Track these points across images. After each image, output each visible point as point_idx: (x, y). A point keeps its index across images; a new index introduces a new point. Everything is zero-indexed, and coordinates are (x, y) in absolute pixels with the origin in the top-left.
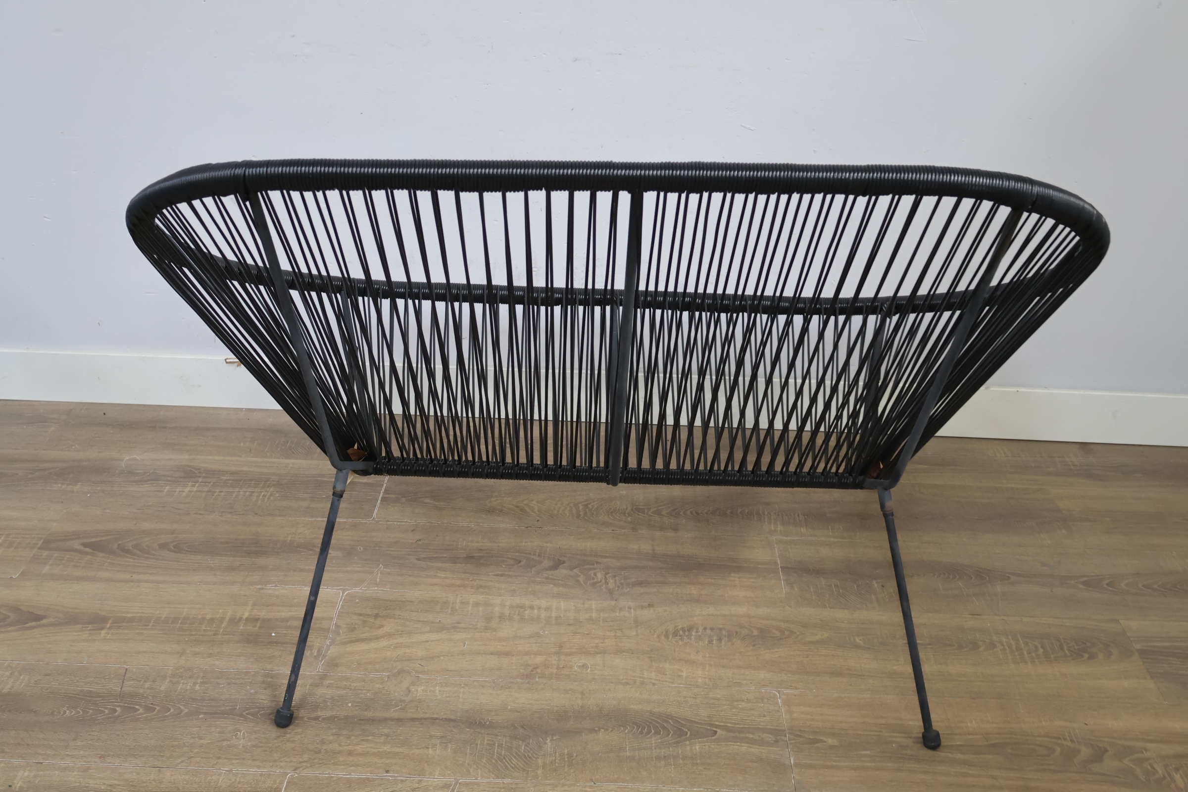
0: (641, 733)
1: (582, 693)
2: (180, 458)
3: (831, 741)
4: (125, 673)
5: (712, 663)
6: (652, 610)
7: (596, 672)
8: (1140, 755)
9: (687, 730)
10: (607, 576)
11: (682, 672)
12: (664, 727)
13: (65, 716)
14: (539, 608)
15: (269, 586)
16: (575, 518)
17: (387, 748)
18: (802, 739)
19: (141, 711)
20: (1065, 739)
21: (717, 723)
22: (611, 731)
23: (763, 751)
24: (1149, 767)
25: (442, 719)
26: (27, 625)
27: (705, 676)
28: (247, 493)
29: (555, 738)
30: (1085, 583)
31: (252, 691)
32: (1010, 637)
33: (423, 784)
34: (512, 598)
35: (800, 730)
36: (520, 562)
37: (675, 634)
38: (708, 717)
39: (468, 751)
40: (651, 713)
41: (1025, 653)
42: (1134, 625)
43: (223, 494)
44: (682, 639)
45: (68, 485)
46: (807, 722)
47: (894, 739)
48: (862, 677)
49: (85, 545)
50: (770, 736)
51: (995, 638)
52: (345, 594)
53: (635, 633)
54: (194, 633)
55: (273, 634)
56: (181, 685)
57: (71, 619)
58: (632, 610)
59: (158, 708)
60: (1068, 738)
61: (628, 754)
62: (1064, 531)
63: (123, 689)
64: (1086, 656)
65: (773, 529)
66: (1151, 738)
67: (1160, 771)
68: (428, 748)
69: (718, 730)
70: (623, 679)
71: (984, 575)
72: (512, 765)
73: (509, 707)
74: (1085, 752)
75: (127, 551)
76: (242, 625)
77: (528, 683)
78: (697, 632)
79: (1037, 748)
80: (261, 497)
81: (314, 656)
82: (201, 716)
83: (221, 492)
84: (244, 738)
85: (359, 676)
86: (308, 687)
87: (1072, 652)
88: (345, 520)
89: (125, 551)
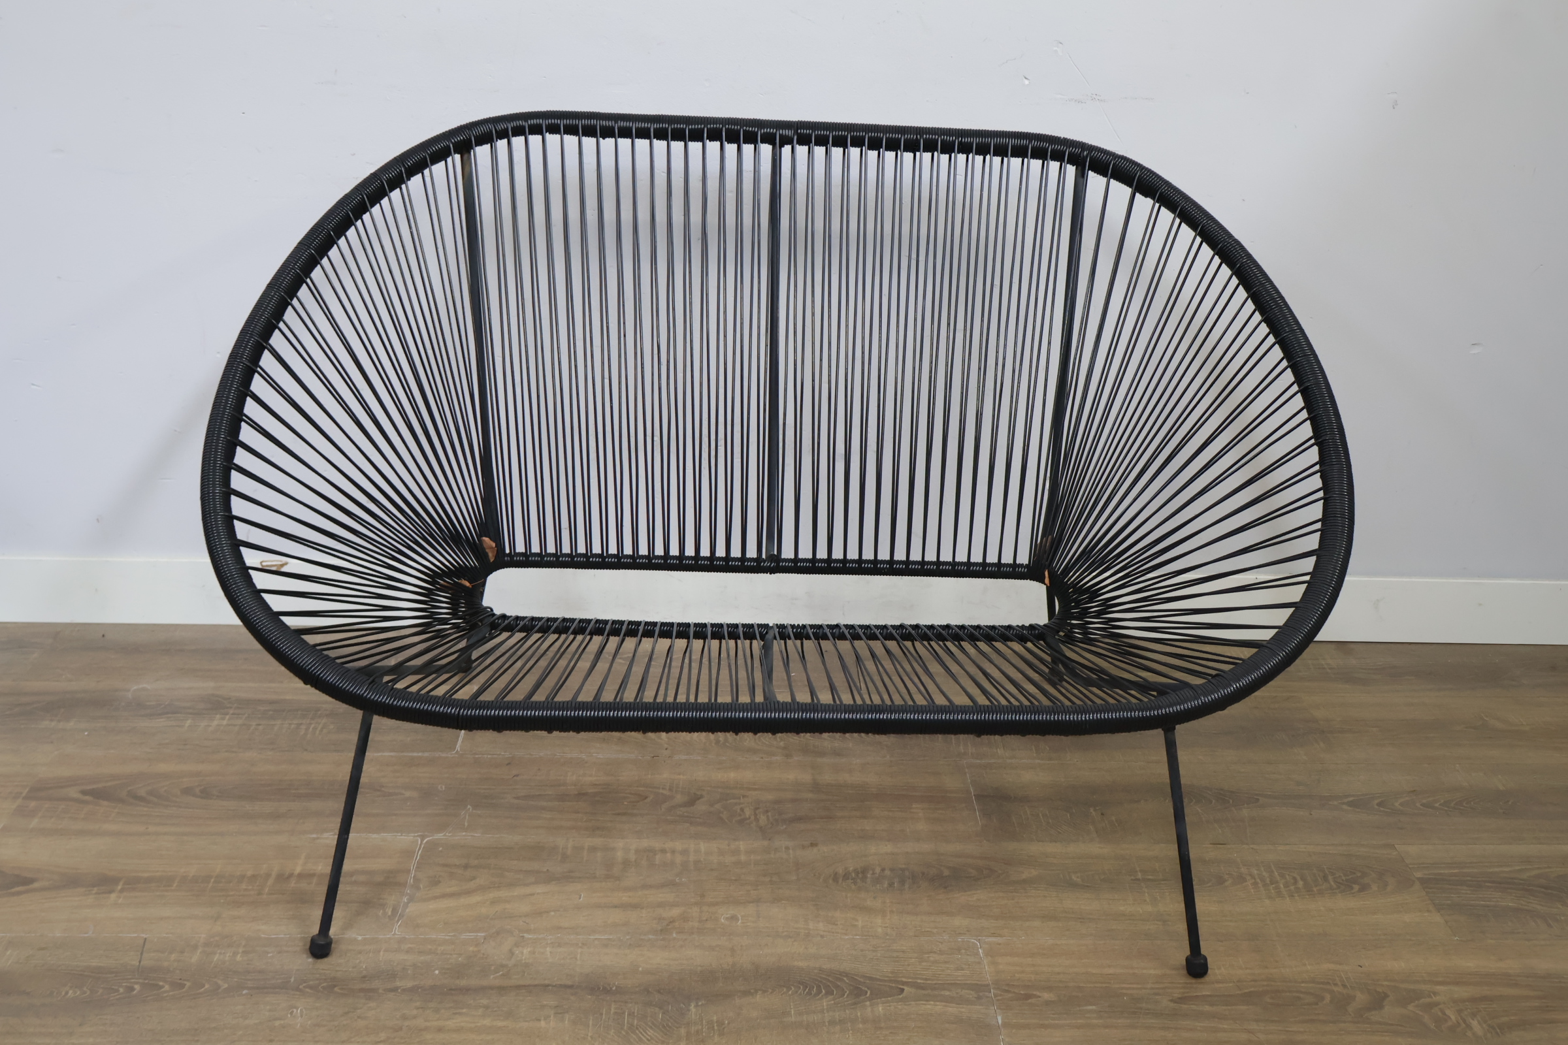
0: (809, 993)
1: (733, 950)
2: (206, 687)
3: (1046, 996)
4: (144, 944)
5: (894, 909)
6: (815, 850)
7: (749, 924)
8: (1428, 1000)
9: (866, 989)
10: (757, 812)
11: (857, 920)
12: (837, 987)
13: (67, 997)
14: (673, 852)
15: (326, 835)
16: (713, 745)
17: (487, 1022)
18: (1010, 995)
19: (167, 987)
20: (1336, 985)
21: (904, 980)
22: (771, 993)
23: (963, 1010)
24: (1440, 1014)
25: (556, 985)
26: (12, 891)
27: (886, 925)
28: (293, 726)
29: (700, 1003)
30: (1350, 804)
32: (1262, 869)
34: (638, 840)
35: (1008, 985)
36: (646, 798)
37: (846, 876)
38: (892, 972)
39: (591, 1023)
40: (820, 970)
41: (1282, 886)
42: (1412, 850)
43: (261, 727)
44: (855, 883)
45: (59, 721)
46: (1016, 975)
47: (1124, 991)
48: (1082, 920)
49: (84, 793)
50: (972, 992)
51: (1243, 870)
52: (425, 841)
53: (794, 878)
54: (231, 893)
56: (218, 955)
57: (71, 881)
58: (791, 851)
59: (188, 984)
60: (1339, 983)
61: (793, 1019)
62: (1322, 745)
63: (142, 963)
64: (1356, 887)
65: (963, 751)
66: (1441, 979)
67: (1453, 1017)
68: (540, 1020)
69: (906, 988)
70: (783, 932)
71: (1226, 798)
72: (647, 1037)
73: (640, 969)
74: (1361, 998)
75: (141, 799)
76: (294, 882)
77: (663, 939)
78: (873, 874)
79: (1302, 996)
80: (311, 729)
81: (389, 916)
82: (245, 992)
83: (259, 725)
84: (302, 1016)
85: (447, 937)
86: (382, 953)
87: (1339, 883)
88: (420, 754)
89: (137, 798)
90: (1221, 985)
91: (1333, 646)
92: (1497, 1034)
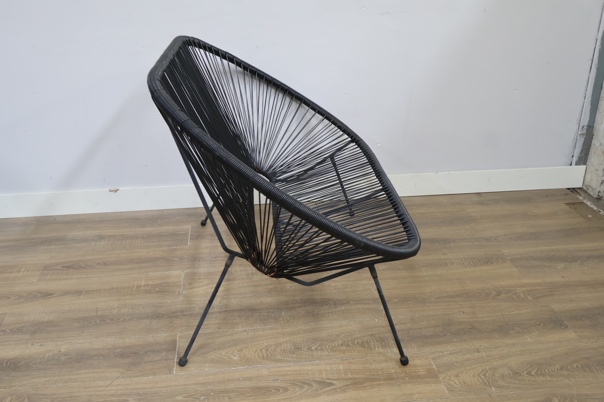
0: (320, 305)
1: (293, 295)
2: (95, 232)
3: (395, 300)
4: (97, 309)
7: (297, 288)
8: (514, 292)
9: (338, 303)
11: (331, 284)
12: (329, 303)
13: (75, 326)
15: (150, 273)
17: (217, 322)
19: (108, 321)
20: (485, 290)
21: (350, 299)
23: (370, 306)
24: (518, 295)
25: (237, 310)
26: (47, 297)
27: (341, 285)
28: (130, 242)
29: (285, 311)
30: (485, 240)
31: (154, 309)
32: (459, 260)
33: (235, 331)
38: (345, 298)
39: (251, 319)
40: (322, 299)
41: (466, 264)
43: (119, 243)
45: (47, 246)
47: (420, 297)
48: (404, 279)
49: (63, 267)
50: (371, 301)
51: (454, 261)
52: (184, 272)
54: (122, 292)
55: (157, 289)
56: (123, 310)
57: (66, 293)
59: (115, 319)
60: (487, 290)
61: (316, 313)
62: (475, 223)
63: (98, 314)
64: (489, 263)
66: (518, 286)
67: (522, 296)
68: (234, 320)
69: (351, 302)
71: (445, 241)
72: (270, 321)
73: (264, 303)
74: (494, 293)
75: (83, 267)
76: (143, 287)
77: (270, 294)
79: (475, 294)
80: (136, 243)
81: (177, 295)
82: (135, 320)
83: (118, 242)
84: (155, 325)
85: (198, 299)
86: (177, 305)
87: (484, 262)
88: (176, 247)
89: (82, 267)
90: (450, 293)
91: (475, 194)
92: (536, 299)
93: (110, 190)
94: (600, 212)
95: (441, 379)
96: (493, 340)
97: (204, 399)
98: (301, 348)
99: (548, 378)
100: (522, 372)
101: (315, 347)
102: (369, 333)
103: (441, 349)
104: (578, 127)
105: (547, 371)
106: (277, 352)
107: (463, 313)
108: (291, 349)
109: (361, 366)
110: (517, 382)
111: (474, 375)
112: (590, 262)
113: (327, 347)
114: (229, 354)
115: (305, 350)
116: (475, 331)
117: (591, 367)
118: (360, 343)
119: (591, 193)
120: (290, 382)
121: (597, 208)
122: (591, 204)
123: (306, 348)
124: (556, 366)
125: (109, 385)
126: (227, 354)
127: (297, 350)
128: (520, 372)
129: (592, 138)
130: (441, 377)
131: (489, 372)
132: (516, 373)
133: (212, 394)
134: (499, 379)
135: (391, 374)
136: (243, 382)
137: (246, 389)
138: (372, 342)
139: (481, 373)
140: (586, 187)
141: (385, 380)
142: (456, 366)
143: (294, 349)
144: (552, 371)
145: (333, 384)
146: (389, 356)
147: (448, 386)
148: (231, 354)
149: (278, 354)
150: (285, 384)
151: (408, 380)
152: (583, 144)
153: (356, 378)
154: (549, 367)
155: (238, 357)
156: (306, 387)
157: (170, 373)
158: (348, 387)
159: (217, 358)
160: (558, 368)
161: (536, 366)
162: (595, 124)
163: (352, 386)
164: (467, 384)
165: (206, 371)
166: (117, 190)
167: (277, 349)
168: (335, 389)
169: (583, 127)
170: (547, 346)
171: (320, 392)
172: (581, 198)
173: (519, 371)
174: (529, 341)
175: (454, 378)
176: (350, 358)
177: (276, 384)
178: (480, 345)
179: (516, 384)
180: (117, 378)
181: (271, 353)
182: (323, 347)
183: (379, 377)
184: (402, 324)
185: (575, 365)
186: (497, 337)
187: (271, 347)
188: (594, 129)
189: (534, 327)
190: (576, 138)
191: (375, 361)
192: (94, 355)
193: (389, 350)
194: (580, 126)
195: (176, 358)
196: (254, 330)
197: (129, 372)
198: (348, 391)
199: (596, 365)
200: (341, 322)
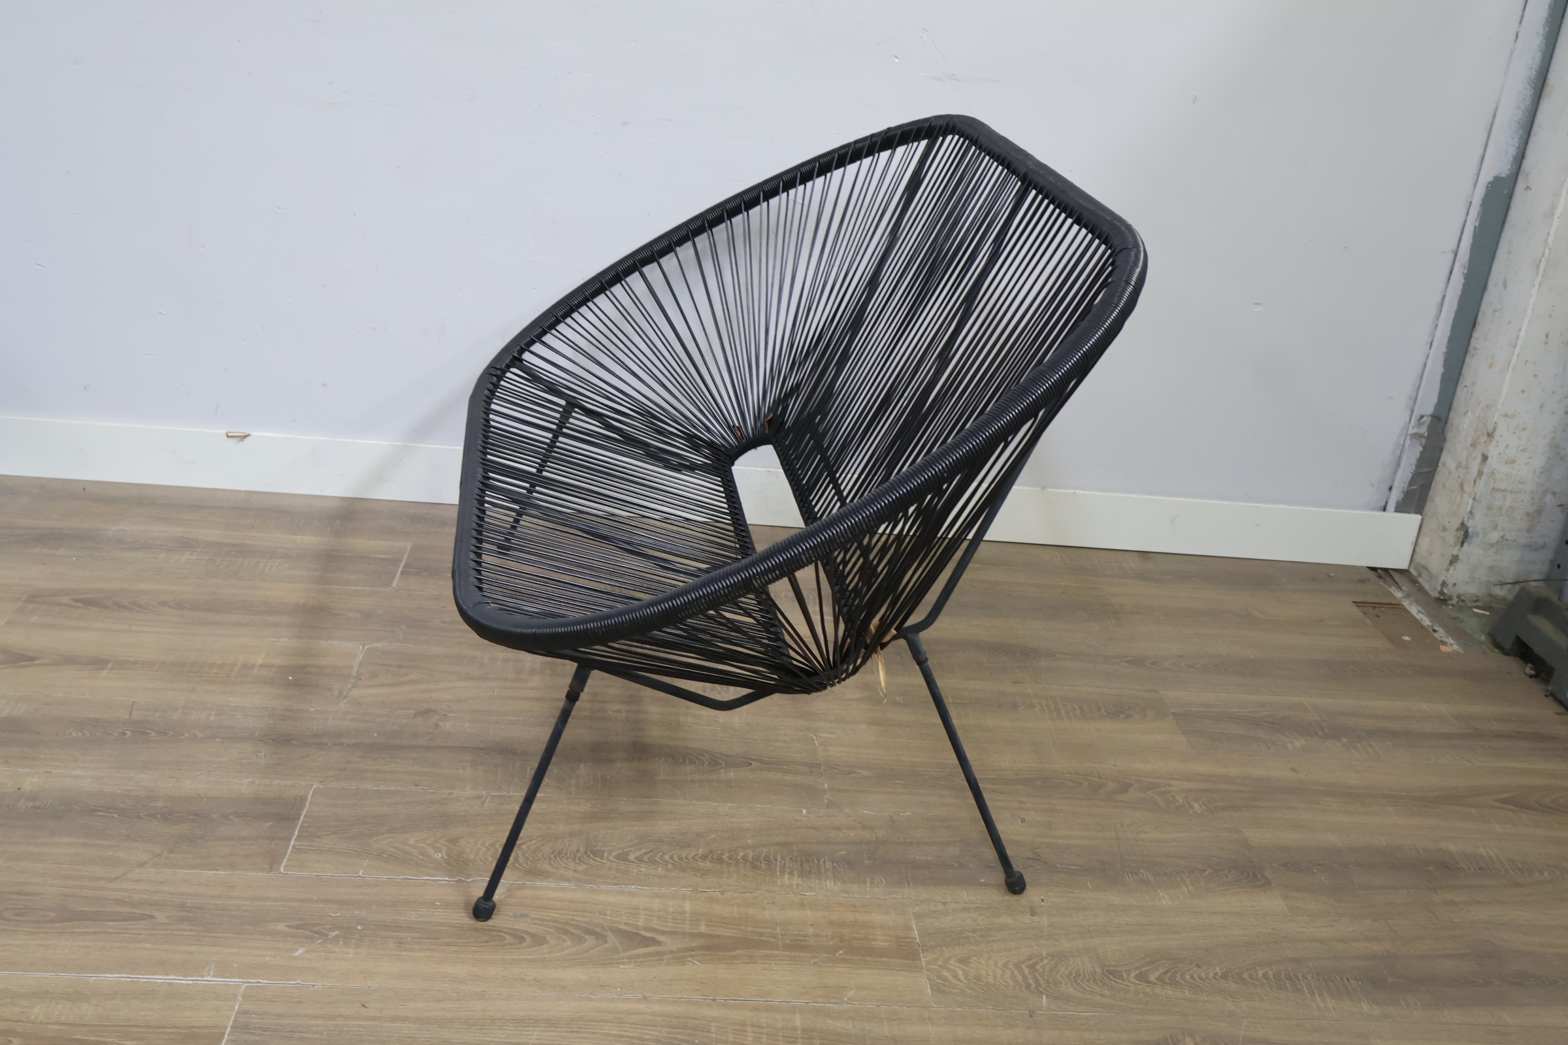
0: (676, 762)
1: (617, 732)
2: (173, 531)
3: (865, 773)
4: (133, 705)
7: (631, 716)
8: (1163, 789)
9: (722, 762)
12: (699, 759)
13: (71, 736)
15: (282, 640)
17: (416, 768)
18: (836, 771)
19: (153, 734)
20: (1092, 776)
21: (753, 757)
23: (798, 778)
24: (1170, 798)
25: (472, 747)
26: (19, 664)
27: (742, 722)
28: (253, 563)
29: (588, 764)
30: (1127, 662)
31: (272, 722)
32: (1050, 701)
33: (454, 795)
35: (836, 765)
38: (743, 752)
39: (501, 773)
40: (686, 748)
41: (1063, 712)
42: (1172, 694)
43: (225, 563)
45: (49, 549)
46: (843, 759)
47: (928, 773)
49: (76, 600)
50: (806, 768)
51: (1034, 701)
52: (366, 648)
54: (204, 675)
55: (290, 678)
56: (194, 715)
57: (68, 660)
59: (171, 733)
60: (1096, 776)
61: (662, 778)
62: (1114, 621)
63: (132, 717)
64: (1122, 716)
66: (1176, 777)
67: (1180, 801)
68: (458, 769)
69: (754, 763)
71: (1028, 653)
74: (1112, 785)
75: (124, 607)
76: (256, 670)
79: (1065, 782)
80: (268, 566)
81: (336, 697)
82: (218, 740)
83: (224, 560)
84: (265, 757)
85: (384, 713)
86: (330, 720)
87: (1110, 713)
88: (362, 588)
89: (121, 607)
91: (1136, 554)
92: (1212, 812)
93: (229, 434)
94: (1435, 631)
95: (924, 963)
96: (1077, 891)
97: (337, 936)
98: (603, 852)
99: (1187, 992)
100: (1125, 971)
101: (639, 853)
102: (779, 839)
103: (944, 895)
104: (1408, 417)
105: (1188, 977)
106: (543, 856)
107: (1023, 821)
108: (578, 851)
109: (736, 910)
110: (1107, 993)
111: (1006, 965)
112: (1373, 744)
113: (667, 857)
114: (424, 845)
115: (611, 858)
116: (1038, 867)
117: (1300, 981)
118: (750, 859)
119: (1426, 586)
120: (554, 924)
121: (1431, 622)
122: (1419, 611)
123: (614, 854)
124: (1215, 969)
125: (117, 878)
126: (418, 845)
127: (591, 855)
128: (1121, 972)
129: (1441, 450)
130: (924, 958)
131: (1045, 961)
132: (1110, 972)
133: (359, 928)
134: (1066, 980)
135: (804, 936)
136: (441, 910)
137: (444, 928)
138: (779, 859)
139: (1023, 962)
140: (1416, 569)
141: (786, 947)
142: (967, 938)
143: (586, 852)
144: (1201, 978)
145: (655, 942)
146: (812, 896)
147: (937, 980)
148: (428, 845)
149: (542, 859)
150: (542, 928)
151: (841, 954)
152: (1418, 460)
153: (718, 937)
154: (1197, 968)
155: (444, 853)
156: (590, 941)
157: (271, 869)
158: (693, 953)
159: (392, 850)
160: (1216, 974)
161: (1164, 961)
162: (1452, 414)
163: (702, 952)
164: (983, 982)
165: (360, 876)
166: (245, 437)
167: (543, 848)
168: (658, 953)
169: (1422, 417)
170: (1207, 921)
171: (621, 955)
172: (1398, 595)
173: (1119, 969)
174: (1165, 903)
175: (957, 964)
176: (715, 888)
177: (520, 925)
178: (1043, 900)
179: (1101, 995)
180: (141, 865)
181: (527, 855)
182: (658, 856)
183: (773, 940)
184: (864, 828)
185: (1260, 973)
186: (1090, 886)
187: (531, 841)
188: (1448, 425)
189: (1187, 874)
190: (1402, 442)
191: (774, 903)
192: (100, 807)
193: (817, 882)
194: (1415, 414)
195: (295, 837)
196: (499, 797)
197: (172, 856)
198: (688, 963)
199: (1312, 977)
200: (716, 806)
